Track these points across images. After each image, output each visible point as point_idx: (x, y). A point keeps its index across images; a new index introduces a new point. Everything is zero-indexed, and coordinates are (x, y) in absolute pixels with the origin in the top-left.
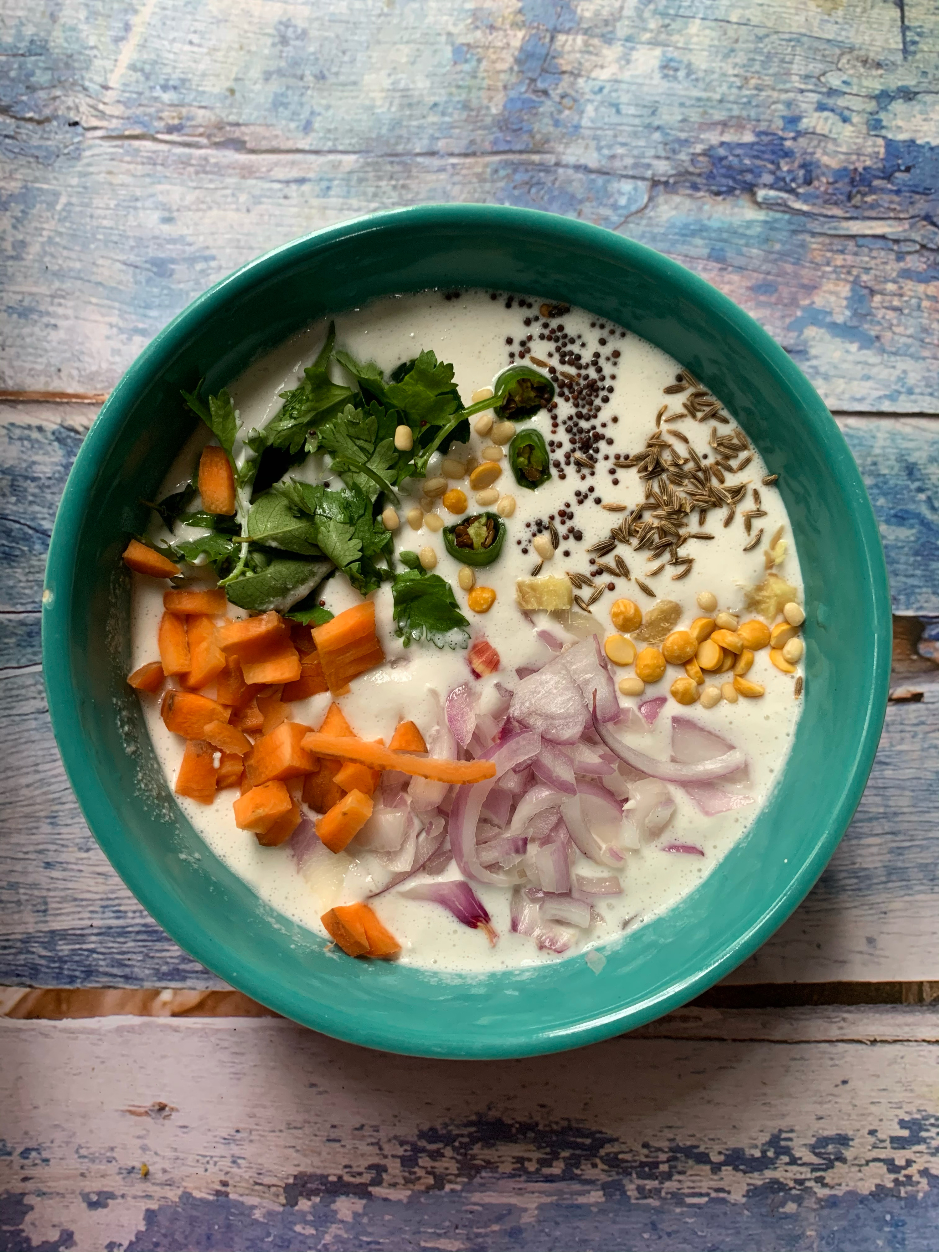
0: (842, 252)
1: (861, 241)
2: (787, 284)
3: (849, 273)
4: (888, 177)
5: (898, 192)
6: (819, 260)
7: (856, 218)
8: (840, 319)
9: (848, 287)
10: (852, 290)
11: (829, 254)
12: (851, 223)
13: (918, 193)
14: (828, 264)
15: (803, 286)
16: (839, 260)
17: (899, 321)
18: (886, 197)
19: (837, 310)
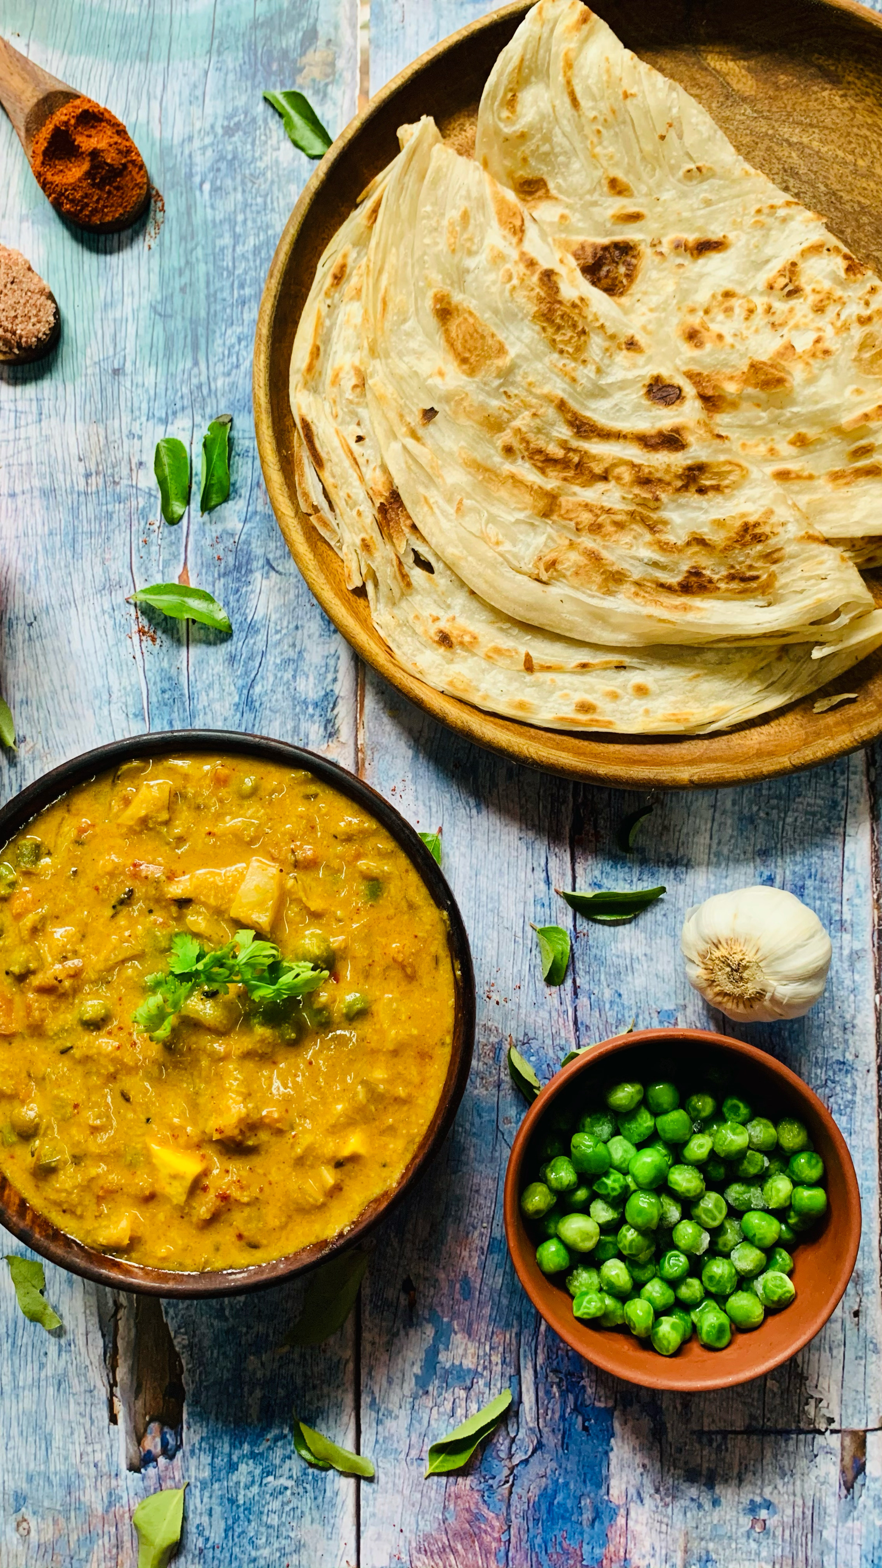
0: (504, 1362)
1: (515, 1380)
2: (471, 1309)
3: (485, 1368)
4: (576, 1410)
5: (562, 1417)
6: (495, 1339)
7: (536, 1377)
8: (442, 1357)
9: (472, 1366)
10: (469, 1370)
11: (501, 1349)
12: (531, 1372)
13: (563, 1438)
14: (491, 1348)
15: (470, 1324)
16: (496, 1358)
17: (444, 1414)
18: (558, 1407)
19: (451, 1355)
